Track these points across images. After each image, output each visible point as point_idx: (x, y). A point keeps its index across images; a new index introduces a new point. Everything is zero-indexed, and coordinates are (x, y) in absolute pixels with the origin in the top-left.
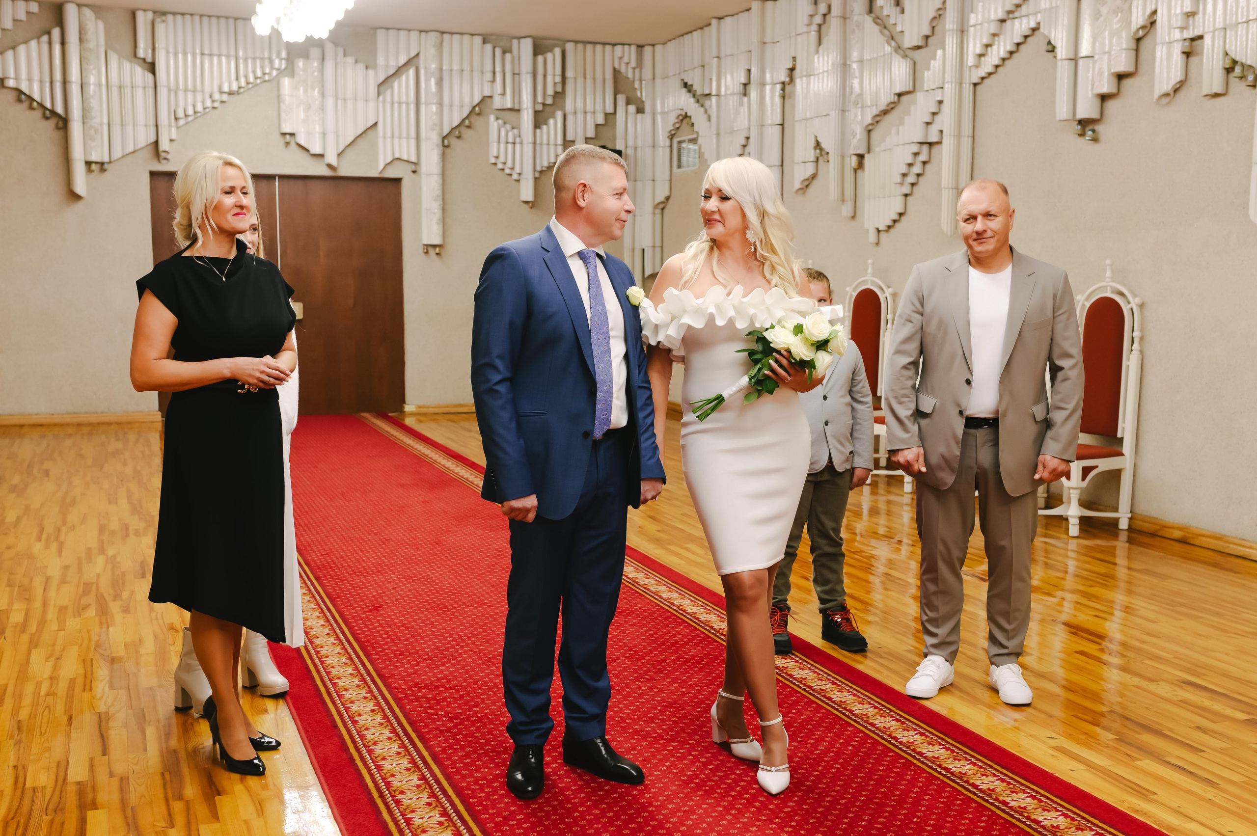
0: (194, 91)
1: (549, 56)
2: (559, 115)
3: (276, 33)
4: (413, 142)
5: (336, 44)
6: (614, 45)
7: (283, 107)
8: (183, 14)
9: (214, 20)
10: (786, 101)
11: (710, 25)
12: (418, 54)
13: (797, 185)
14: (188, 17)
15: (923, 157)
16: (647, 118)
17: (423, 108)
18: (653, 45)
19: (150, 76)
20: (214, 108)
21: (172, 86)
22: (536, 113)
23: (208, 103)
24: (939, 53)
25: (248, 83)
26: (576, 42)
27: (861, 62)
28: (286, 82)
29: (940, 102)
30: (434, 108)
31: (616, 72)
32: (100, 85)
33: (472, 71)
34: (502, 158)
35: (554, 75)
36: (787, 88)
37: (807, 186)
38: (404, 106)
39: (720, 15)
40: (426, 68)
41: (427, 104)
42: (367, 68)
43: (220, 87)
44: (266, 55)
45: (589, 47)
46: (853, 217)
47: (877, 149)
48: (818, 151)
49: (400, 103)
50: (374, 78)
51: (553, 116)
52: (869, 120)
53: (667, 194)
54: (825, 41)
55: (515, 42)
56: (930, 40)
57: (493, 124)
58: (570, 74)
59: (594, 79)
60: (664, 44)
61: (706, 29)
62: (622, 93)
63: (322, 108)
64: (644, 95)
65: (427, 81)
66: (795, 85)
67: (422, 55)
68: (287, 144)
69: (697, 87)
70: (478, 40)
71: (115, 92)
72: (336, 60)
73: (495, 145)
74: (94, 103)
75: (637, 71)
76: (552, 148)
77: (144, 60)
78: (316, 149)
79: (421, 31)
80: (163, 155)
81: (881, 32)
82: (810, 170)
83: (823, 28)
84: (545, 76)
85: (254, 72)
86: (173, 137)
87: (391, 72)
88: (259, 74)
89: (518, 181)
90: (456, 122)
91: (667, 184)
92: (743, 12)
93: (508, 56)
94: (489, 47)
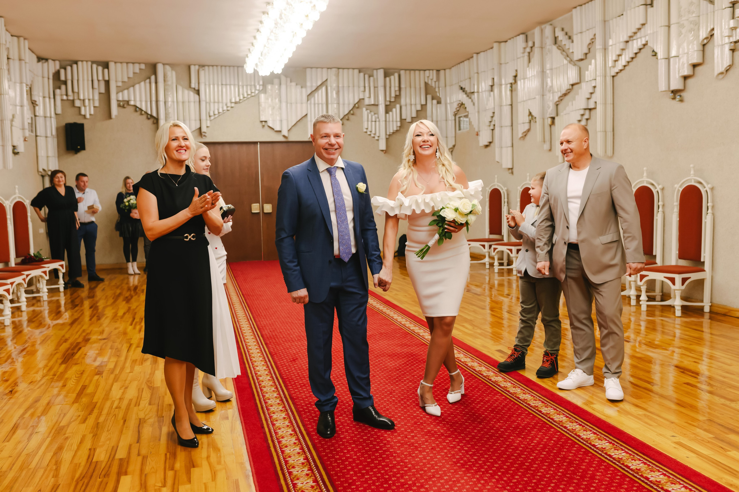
0: (218, 102)
1: (392, 77)
2: (398, 106)
3: (256, 72)
5: (286, 76)
6: (425, 70)
7: (261, 108)
8: (213, 66)
9: (227, 68)
10: (513, 92)
11: (472, 57)
12: (327, 80)
13: (520, 135)
14: (215, 67)
15: (586, 116)
16: (442, 106)
17: (330, 106)
18: (445, 70)
19: (197, 96)
20: (228, 110)
21: (208, 100)
22: (386, 106)
23: (225, 108)
24: (593, 61)
25: (244, 98)
26: (406, 70)
27: (551, 69)
28: (262, 96)
29: (595, 87)
30: (335, 106)
31: (426, 84)
32: (173, 102)
33: (354, 86)
34: (370, 129)
35: (395, 87)
36: (514, 86)
37: (525, 135)
38: (320, 105)
39: (477, 51)
40: (331, 87)
41: (331, 104)
42: (302, 87)
43: (231, 100)
44: (253, 83)
45: (412, 72)
46: (550, 150)
47: (562, 114)
48: (530, 117)
49: (318, 104)
50: (305, 92)
51: (395, 107)
52: (556, 99)
53: (454, 144)
54: (532, 60)
55: (375, 71)
56: (588, 55)
57: (365, 112)
58: (403, 86)
59: (415, 88)
60: (450, 68)
61: (471, 60)
62: (429, 94)
63: (280, 108)
64: (441, 95)
65: (332, 93)
66: (517, 84)
67: (329, 80)
68: (263, 126)
69: (468, 89)
70: (356, 71)
71: (181, 105)
72: (286, 84)
73: (366, 123)
74: (170, 110)
75: (437, 83)
76: (395, 123)
77: (194, 89)
78: (277, 128)
79: (328, 68)
80: (203, 134)
81: (562, 53)
82: (527, 127)
83: (531, 54)
84: (390, 87)
85: (247, 92)
86: (208, 125)
87: (314, 89)
88: (249, 93)
89: (378, 140)
90: (346, 112)
91: (454, 139)
92: (489, 49)
93: (372, 78)
94: (362, 74)
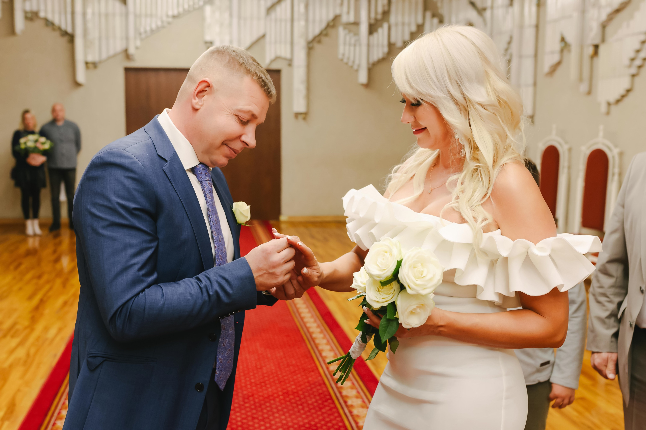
0: (151, 16)
4: (288, 47)
7: (206, 25)
10: (540, 8)
13: (547, 70)
17: (296, 23)
19: (123, 6)
20: (163, 27)
21: (138, 13)
22: (370, 25)
23: (160, 24)
25: (184, 10)
28: (208, 9)
30: (303, 23)
32: (94, 14)
34: (347, 56)
37: (554, 70)
41: (298, 20)
43: (167, 13)
46: (589, 93)
47: (609, 40)
48: (563, 44)
49: (281, 21)
50: (264, 4)
51: (382, 27)
52: (603, 18)
57: (341, 31)
59: (410, 1)
62: (429, 10)
63: (230, 25)
64: (444, 11)
65: (299, 5)
69: (479, 4)
71: (103, 18)
73: (342, 46)
74: (90, 25)
76: (380, 48)
80: (131, 57)
82: (557, 58)
84: (377, 1)
85: (188, 3)
86: (138, 46)
87: (276, 1)
88: (191, 3)
89: (357, 71)
90: (317, 32)
